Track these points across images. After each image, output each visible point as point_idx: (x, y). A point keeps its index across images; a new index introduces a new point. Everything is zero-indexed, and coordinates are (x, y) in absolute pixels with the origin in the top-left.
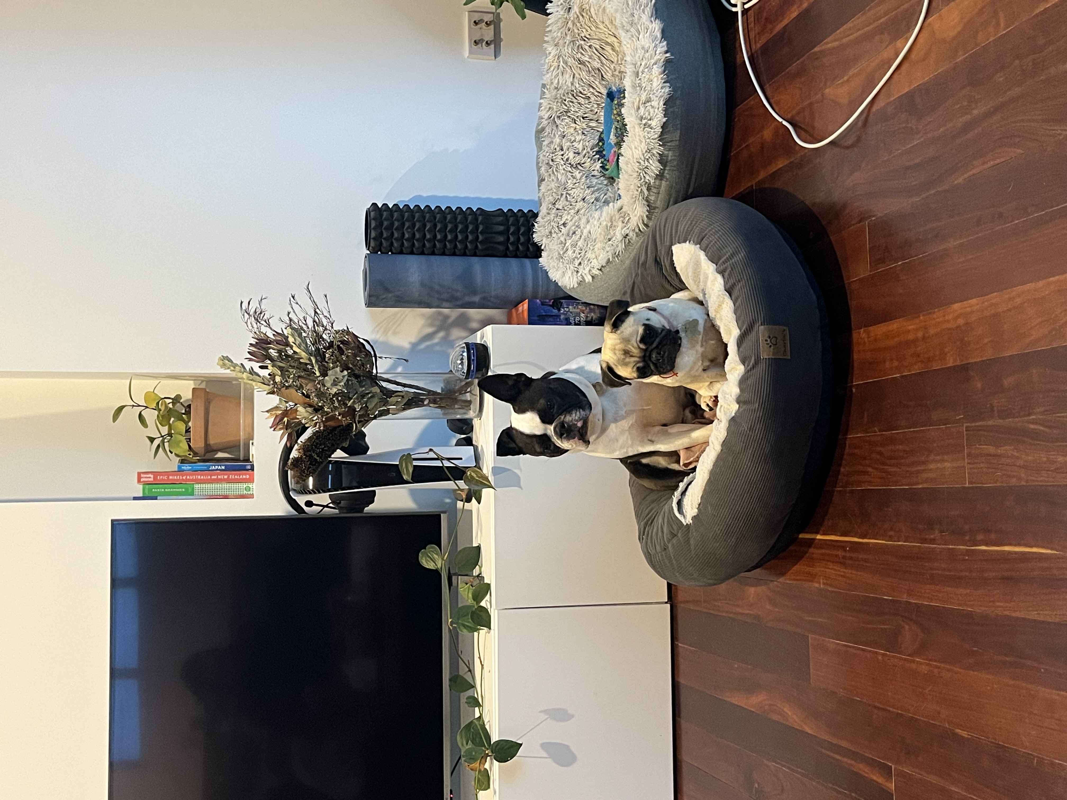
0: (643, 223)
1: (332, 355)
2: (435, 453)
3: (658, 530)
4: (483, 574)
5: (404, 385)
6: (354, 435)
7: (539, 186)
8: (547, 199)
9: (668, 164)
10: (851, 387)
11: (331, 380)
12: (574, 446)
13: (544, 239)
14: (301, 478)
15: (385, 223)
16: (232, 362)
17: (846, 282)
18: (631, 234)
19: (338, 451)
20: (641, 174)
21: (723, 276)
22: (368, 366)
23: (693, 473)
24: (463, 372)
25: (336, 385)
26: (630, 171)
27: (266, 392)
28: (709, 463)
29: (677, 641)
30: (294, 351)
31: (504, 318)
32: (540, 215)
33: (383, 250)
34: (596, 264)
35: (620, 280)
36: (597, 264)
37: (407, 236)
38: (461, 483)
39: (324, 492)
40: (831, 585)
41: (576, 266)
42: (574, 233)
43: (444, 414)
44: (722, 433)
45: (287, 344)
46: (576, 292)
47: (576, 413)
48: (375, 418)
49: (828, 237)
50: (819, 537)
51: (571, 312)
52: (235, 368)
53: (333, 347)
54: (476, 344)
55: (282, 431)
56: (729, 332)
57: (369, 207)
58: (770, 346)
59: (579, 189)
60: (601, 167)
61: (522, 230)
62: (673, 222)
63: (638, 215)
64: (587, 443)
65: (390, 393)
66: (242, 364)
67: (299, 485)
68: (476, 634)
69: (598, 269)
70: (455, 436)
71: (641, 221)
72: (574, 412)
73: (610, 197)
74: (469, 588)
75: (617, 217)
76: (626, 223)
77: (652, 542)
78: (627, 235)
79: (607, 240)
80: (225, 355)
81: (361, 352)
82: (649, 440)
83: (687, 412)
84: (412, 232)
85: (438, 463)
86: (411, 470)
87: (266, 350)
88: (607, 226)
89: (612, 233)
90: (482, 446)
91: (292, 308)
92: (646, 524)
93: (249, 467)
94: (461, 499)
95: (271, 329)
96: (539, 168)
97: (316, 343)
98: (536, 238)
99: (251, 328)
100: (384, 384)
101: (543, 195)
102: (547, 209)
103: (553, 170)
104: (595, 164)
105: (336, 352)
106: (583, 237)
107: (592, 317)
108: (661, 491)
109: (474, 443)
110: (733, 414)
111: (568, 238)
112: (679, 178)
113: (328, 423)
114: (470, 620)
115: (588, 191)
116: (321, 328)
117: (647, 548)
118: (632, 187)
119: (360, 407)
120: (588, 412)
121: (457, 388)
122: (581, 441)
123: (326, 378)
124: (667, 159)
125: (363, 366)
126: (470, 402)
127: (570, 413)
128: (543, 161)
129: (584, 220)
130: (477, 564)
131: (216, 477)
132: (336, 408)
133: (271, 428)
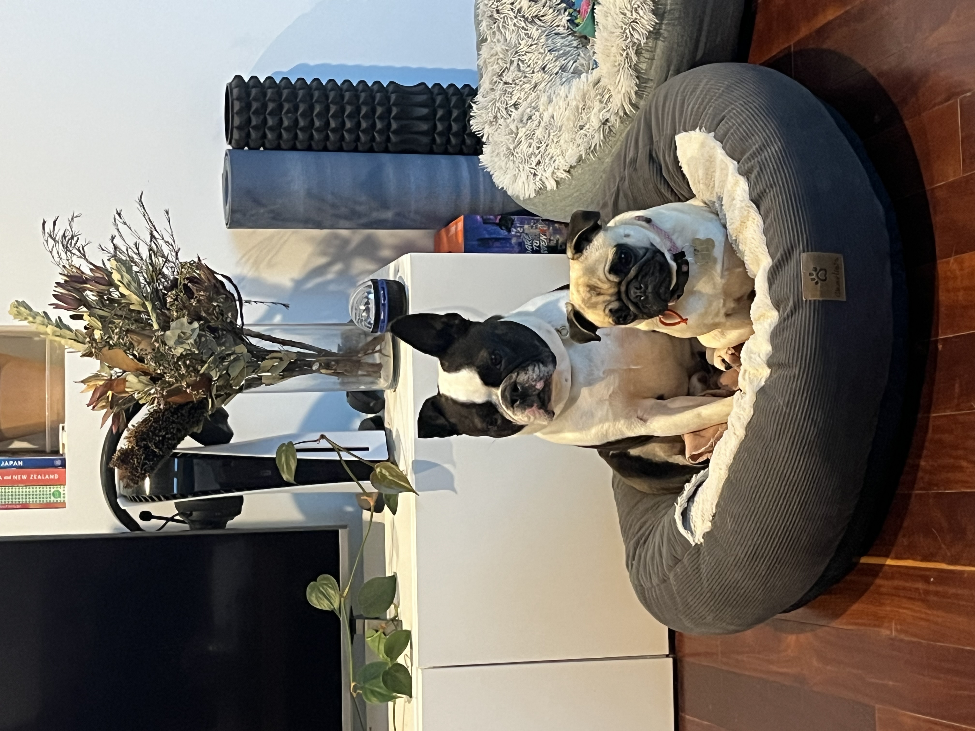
0: (631, 103)
1: (176, 299)
2: (328, 440)
3: (654, 553)
4: (401, 617)
5: (283, 342)
6: (210, 416)
7: (479, 49)
8: (490, 69)
9: (666, 15)
10: (936, 342)
11: (174, 335)
12: (532, 418)
13: (487, 126)
14: (132, 480)
15: (255, 105)
16: (30, 309)
17: (928, 187)
18: (612, 119)
19: (188, 438)
20: (627, 31)
21: (748, 179)
22: (230, 315)
23: (704, 468)
24: (370, 323)
25: (182, 343)
26: (610, 28)
27: (80, 354)
28: (728, 454)
29: (682, 712)
30: (121, 293)
31: (430, 243)
32: (481, 91)
33: (252, 144)
34: (563, 163)
35: (598, 186)
36: (562, 161)
37: (286, 123)
38: (367, 484)
39: (168, 499)
40: (906, 632)
41: (533, 166)
42: (530, 118)
43: (342, 384)
44: (747, 410)
45: (111, 283)
46: (534, 204)
47: (533, 370)
48: (240, 390)
49: (901, 121)
50: (889, 562)
51: (527, 234)
52: (34, 318)
53: (177, 287)
54: (388, 282)
55: (105, 410)
56: (757, 262)
57: (230, 81)
58: (817, 283)
59: (536, 53)
60: (568, 21)
61: (455, 113)
62: (675, 101)
63: (623, 91)
64: (551, 414)
65: (262, 354)
66: (45, 313)
67: (130, 490)
68: (391, 704)
69: (565, 171)
70: (359, 416)
71: (627, 100)
72: (530, 368)
73: (582, 65)
74: (380, 636)
75: (592, 93)
76: (606, 103)
77: (645, 572)
78: (607, 120)
79: (578, 128)
80: (20, 300)
81: (218, 293)
82: (638, 417)
83: (695, 379)
84: (294, 117)
85: (333, 456)
86: (293, 466)
87: (81, 291)
88: (577, 108)
89: (585, 118)
90: (397, 430)
91: (118, 230)
92: (637, 543)
93: (58, 463)
94: (368, 508)
95: (87, 261)
96: (478, 24)
97: (153, 281)
98: (475, 125)
99: (57, 259)
100: (254, 341)
101: (485, 62)
102: (491, 83)
103: (498, 27)
104: (560, 17)
105: (182, 294)
106: (543, 124)
107: (557, 241)
108: (660, 495)
109: (386, 425)
110: (763, 383)
111: (521, 125)
112: (682, 36)
113: (169, 400)
114: (382, 684)
115: (549, 57)
116: (160, 259)
117: (638, 578)
118: (614, 50)
119: (218, 374)
120: (550, 367)
121: (361, 345)
122: (542, 411)
123: (168, 333)
124: (665, 8)
125: (222, 315)
126: (379, 366)
127: (525, 369)
128: (484, 12)
129: (544, 99)
130: (392, 602)
131: (10, 478)
132: (182, 377)
133: (88, 405)
